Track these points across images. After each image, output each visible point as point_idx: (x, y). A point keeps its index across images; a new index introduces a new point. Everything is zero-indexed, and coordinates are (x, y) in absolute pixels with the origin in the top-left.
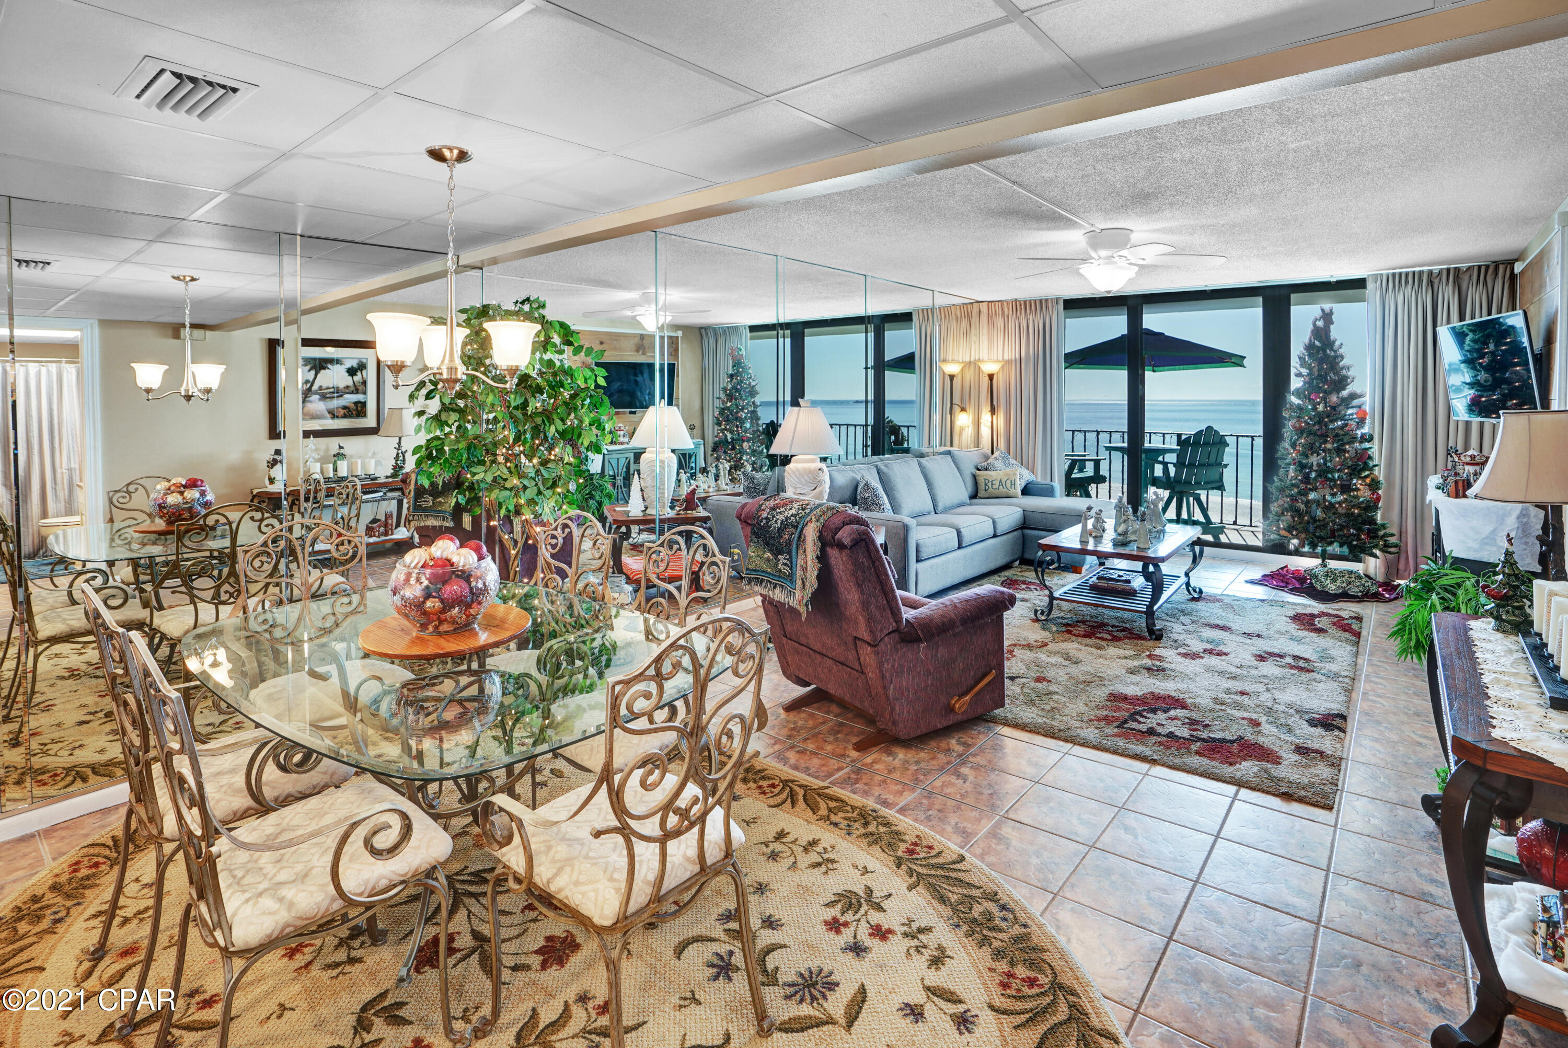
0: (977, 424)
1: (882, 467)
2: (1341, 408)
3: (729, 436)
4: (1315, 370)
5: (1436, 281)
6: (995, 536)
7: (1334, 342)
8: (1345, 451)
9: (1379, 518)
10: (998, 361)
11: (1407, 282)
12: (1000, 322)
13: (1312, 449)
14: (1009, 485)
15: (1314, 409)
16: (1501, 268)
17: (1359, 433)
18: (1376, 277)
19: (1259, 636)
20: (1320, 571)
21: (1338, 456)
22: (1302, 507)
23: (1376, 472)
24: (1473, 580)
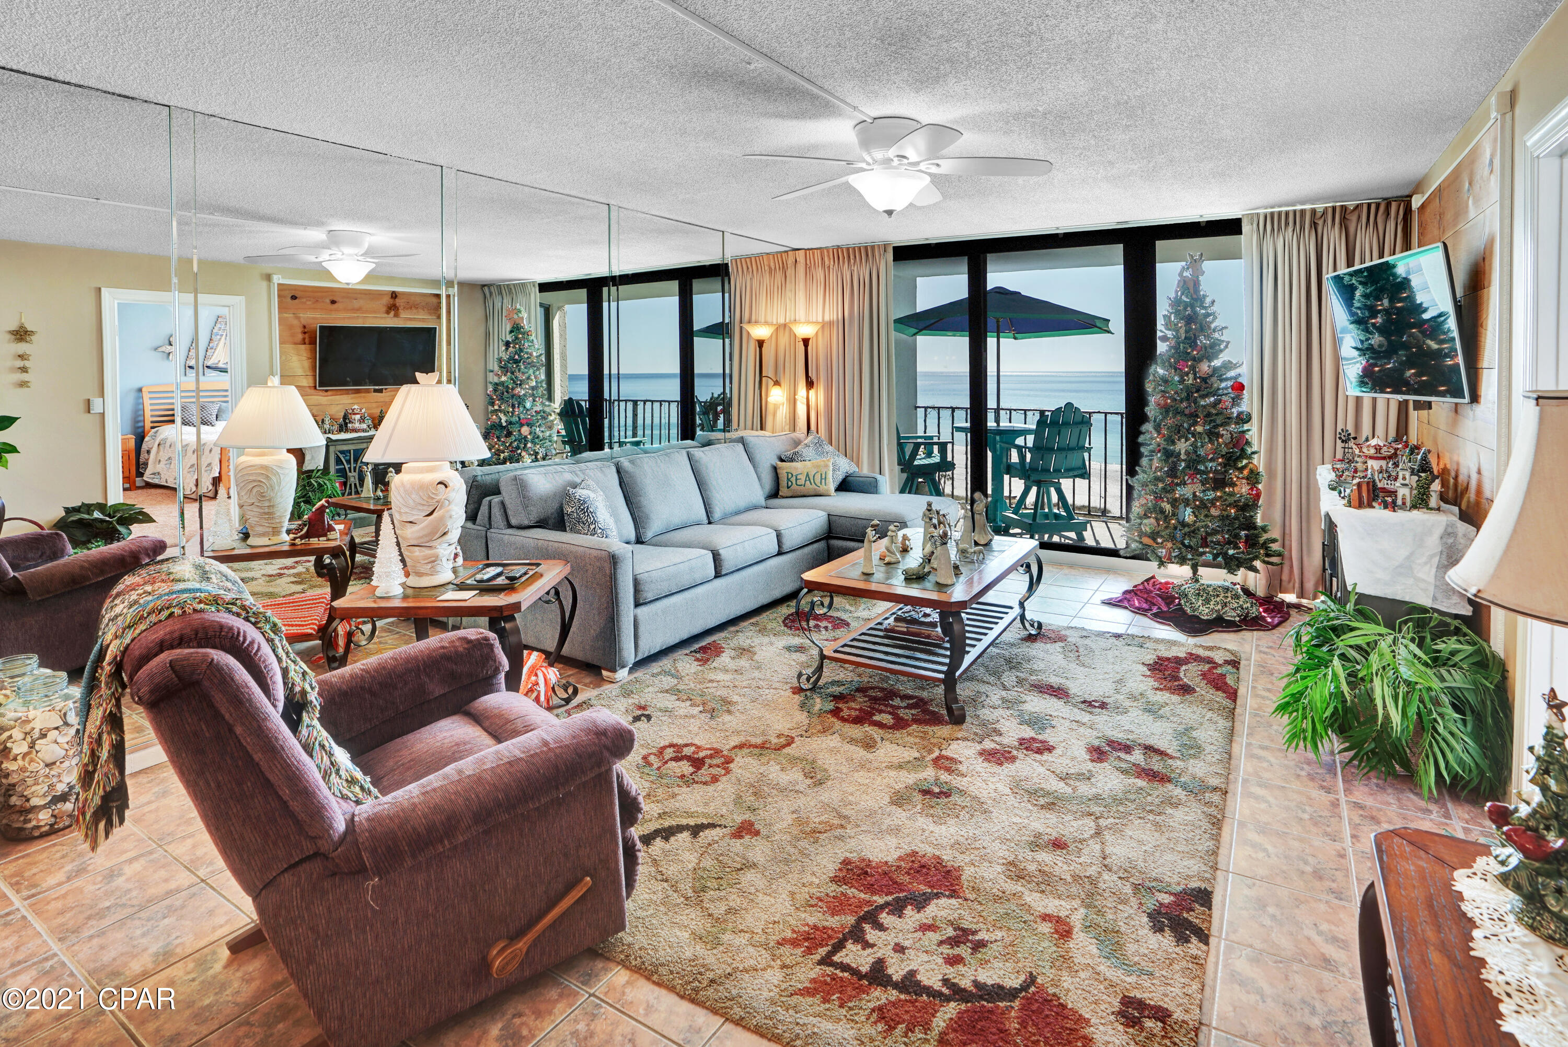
0: (793, 402)
1: (625, 463)
2: (1214, 379)
3: (504, 419)
4: (1182, 331)
5: (1320, 222)
6: (780, 553)
7: (1205, 296)
8: (1218, 435)
9: (1259, 520)
10: (817, 323)
11: (1287, 224)
12: (819, 274)
13: (1178, 432)
14: (818, 480)
15: (1182, 381)
16: (1394, 205)
17: (1235, 411)
18: (1254, 217)
19: (1103, 706)
20: (1190, 588)
21: (1211, 441)
22: (1168, 507)
23: (1255, 461)
24: (1390, 639)
